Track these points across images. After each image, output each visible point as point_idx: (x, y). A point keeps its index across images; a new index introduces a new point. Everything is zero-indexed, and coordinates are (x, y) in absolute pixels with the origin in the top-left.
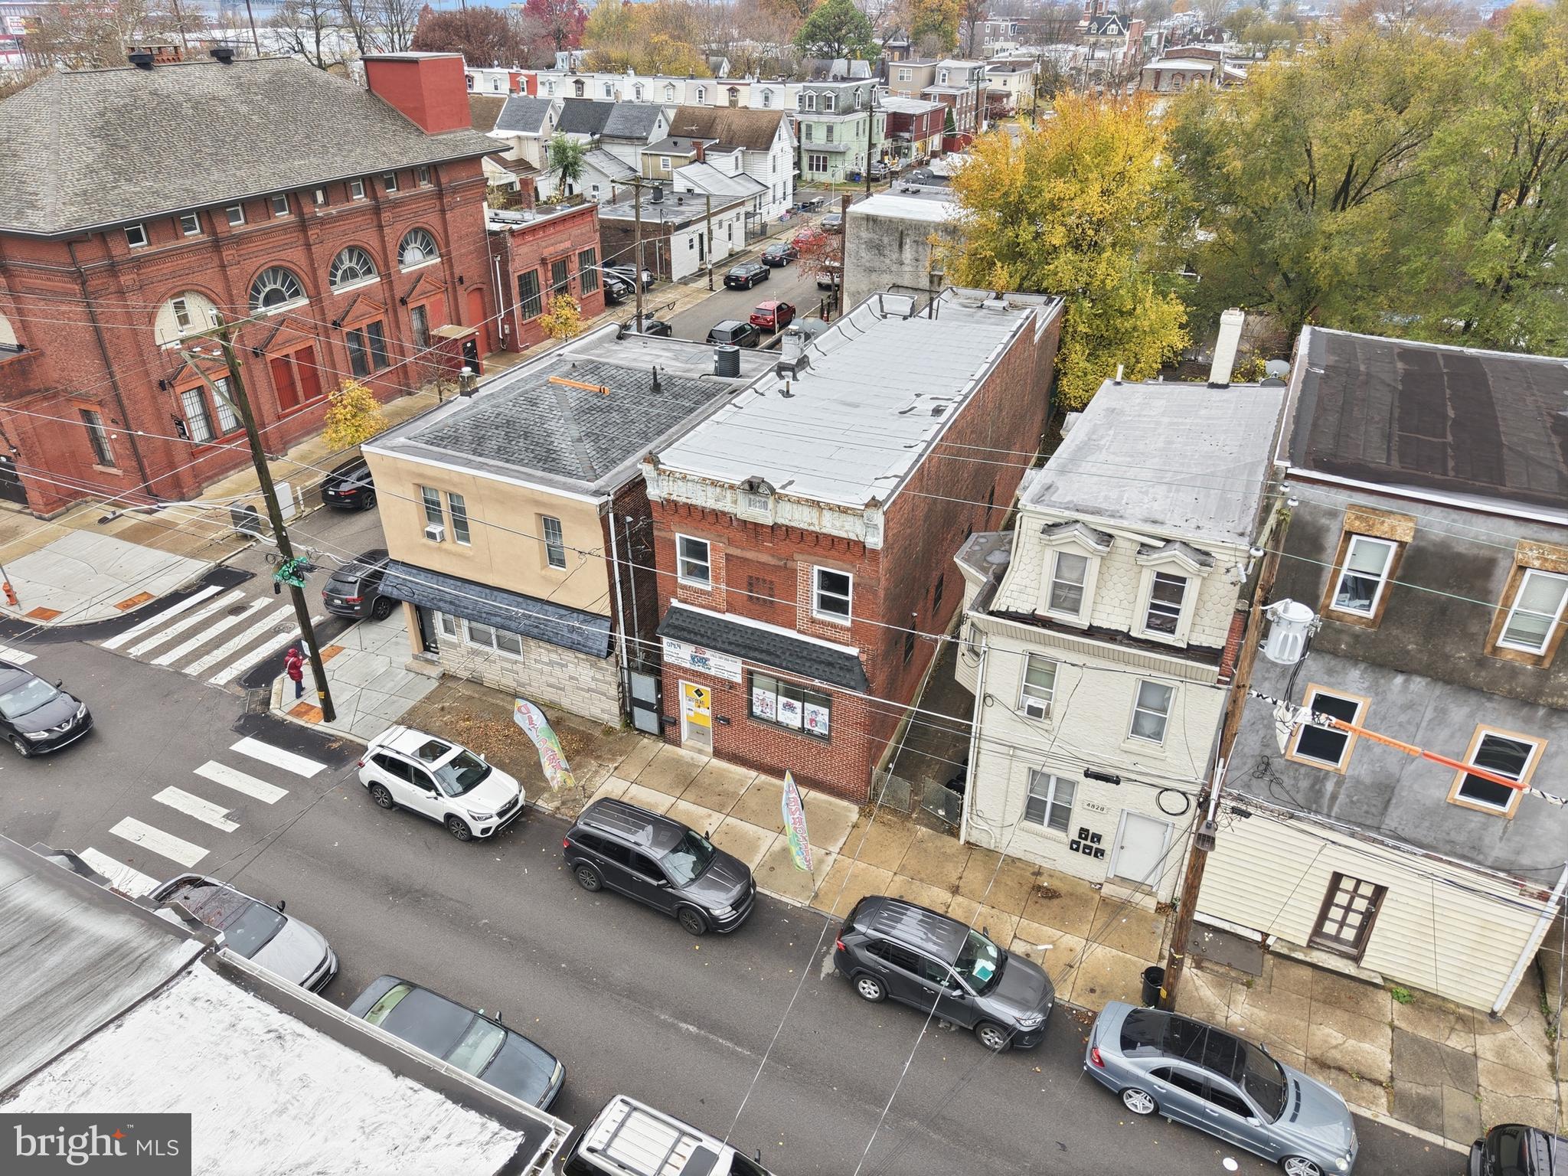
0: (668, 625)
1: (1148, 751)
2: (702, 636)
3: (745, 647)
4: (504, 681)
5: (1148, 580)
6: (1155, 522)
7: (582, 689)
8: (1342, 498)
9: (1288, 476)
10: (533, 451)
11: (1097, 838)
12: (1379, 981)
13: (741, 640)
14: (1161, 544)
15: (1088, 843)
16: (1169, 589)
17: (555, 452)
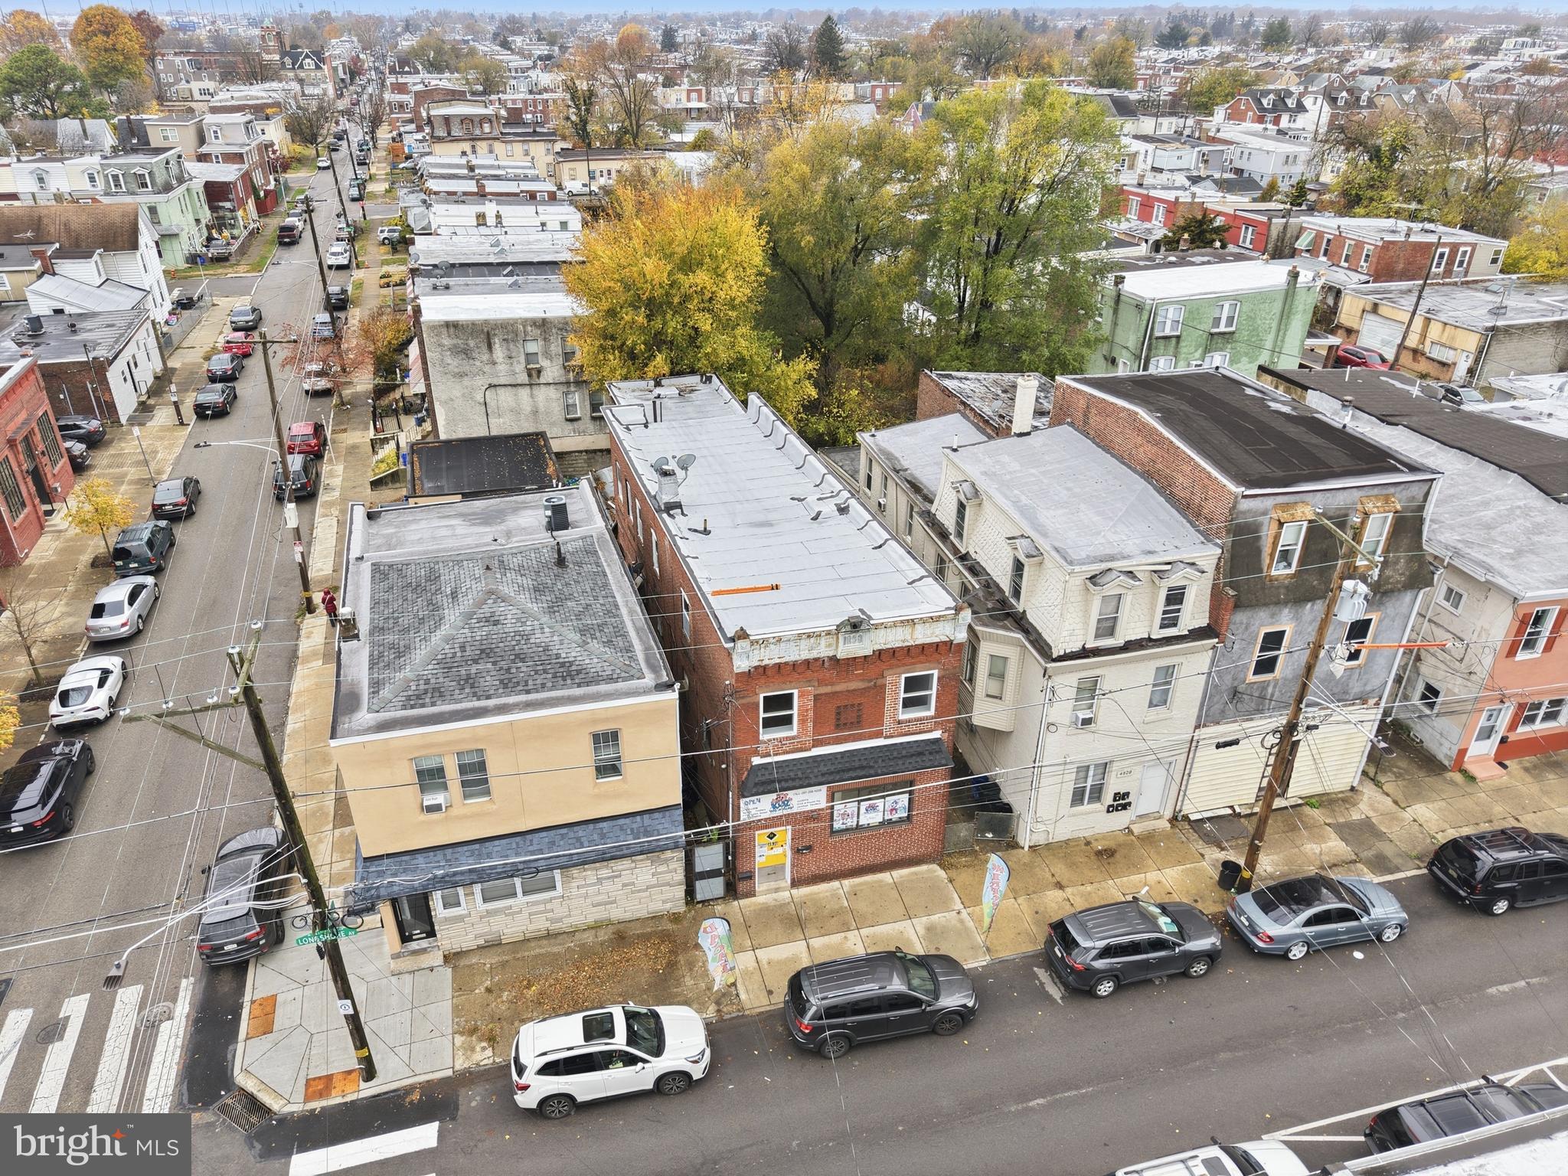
0: (756, 784)
1: (1161, 716)
2: (793, 780)
3: (838, 772)
4: (531, 927)
5: (1162, 595)
6: (1150, 552)
7: (639, 891)
8: (1269, 502)
9: (1244, 497)
10: (545, 671)
11: (1127, 794)
12: (1300, 802)
13: (832, 768)
14: (1168, 567)
15: (1121, 802)
16: (1175, 597)
17: (571, 663)
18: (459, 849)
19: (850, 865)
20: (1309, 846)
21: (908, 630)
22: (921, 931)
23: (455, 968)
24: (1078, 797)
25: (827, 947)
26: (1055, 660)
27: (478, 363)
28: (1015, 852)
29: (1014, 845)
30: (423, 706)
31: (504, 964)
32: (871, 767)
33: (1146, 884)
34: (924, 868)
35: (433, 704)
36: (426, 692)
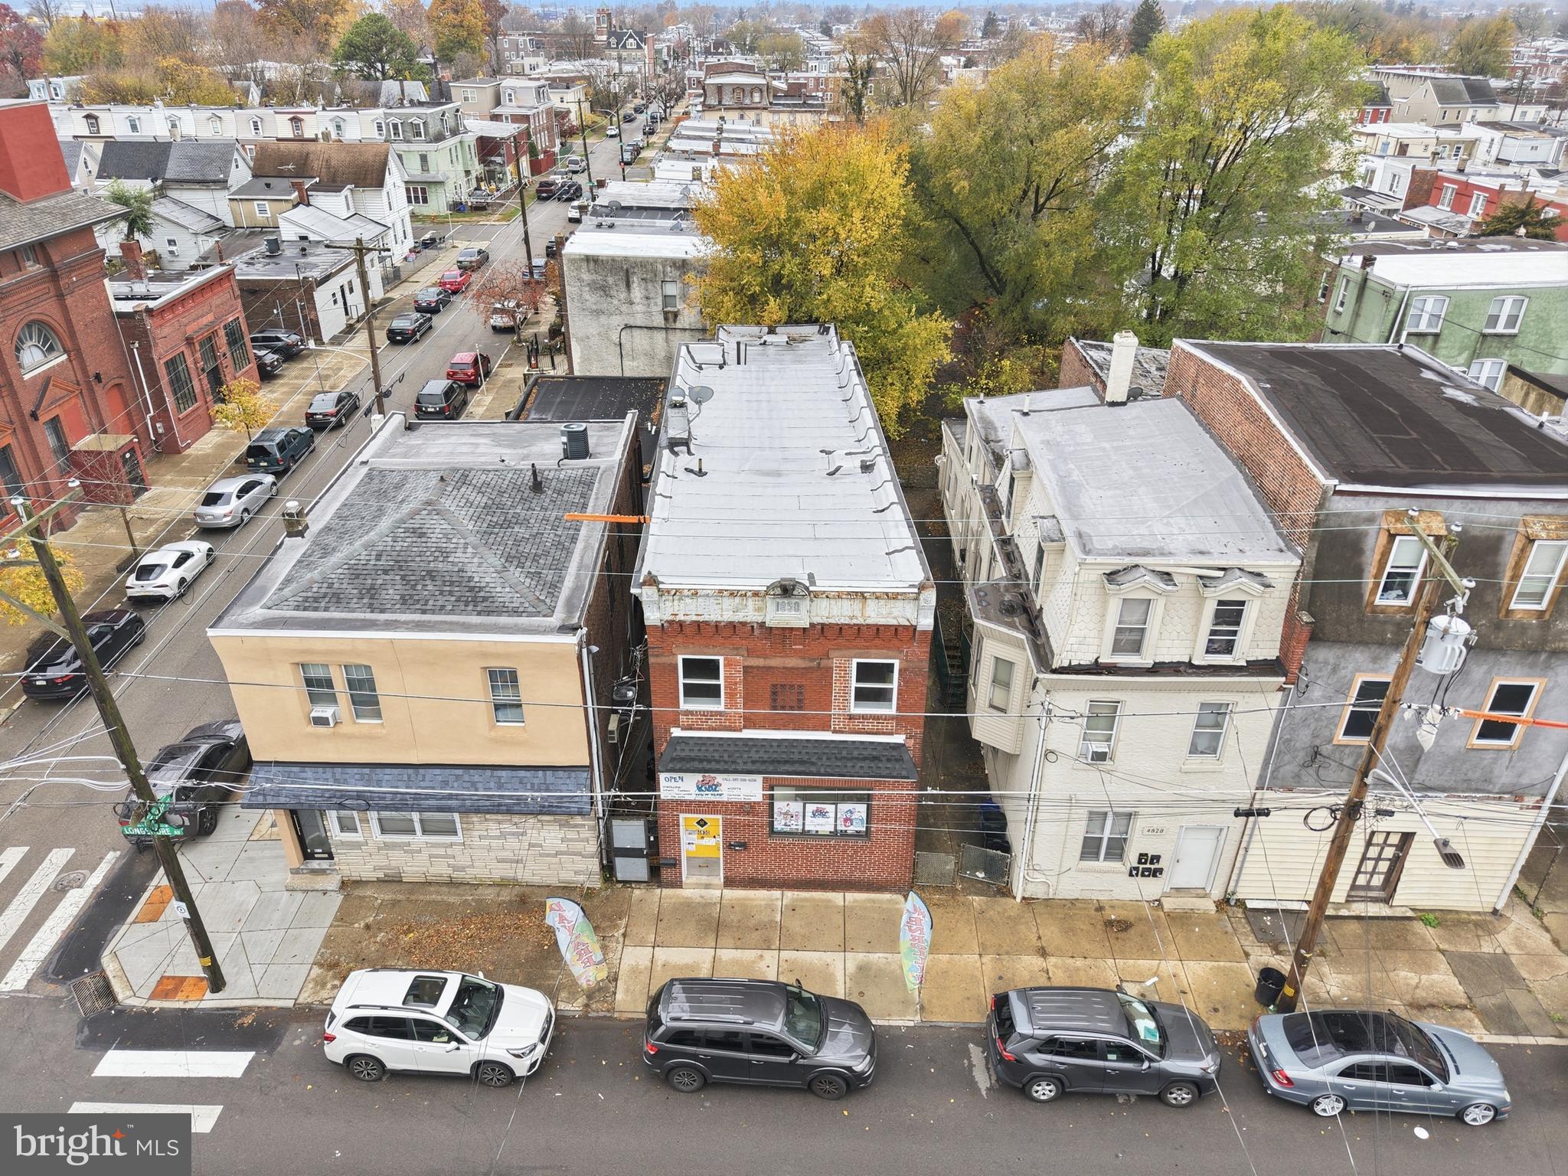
0: (673, 760)
1: (1210, 767)
2: (718, 762)
3: (772, 762)
4: (433, 870)
5: (1211, 608)
6: (1202, 553)
7: (548, 855)
8: (1378, 506)
9: (1337, 493)
10: (451, 593)
11: (1156, 858)
12: (1410, 914)
13: (766, 757)
14: (1221, 574)
15: (1149, 866)
16: (1230, 614)
17: (481, 589)
18: (349, 770)
19: (794, 875)
20: (1403, 974)
21: (857, 604)
22: (851, 967)
23: (347, 897)
24: (1090, 849)
25: (736, 962)
26: (1054, 671)
27: (615, 302)
28: (1004, 900)
29: (1006, 892)
30: (316, 609)
31: (395, 903)
32: (813, 764)
33: (1155, 974)
34: (887, 896)
35: (326, 609)
36: (325, 596)
